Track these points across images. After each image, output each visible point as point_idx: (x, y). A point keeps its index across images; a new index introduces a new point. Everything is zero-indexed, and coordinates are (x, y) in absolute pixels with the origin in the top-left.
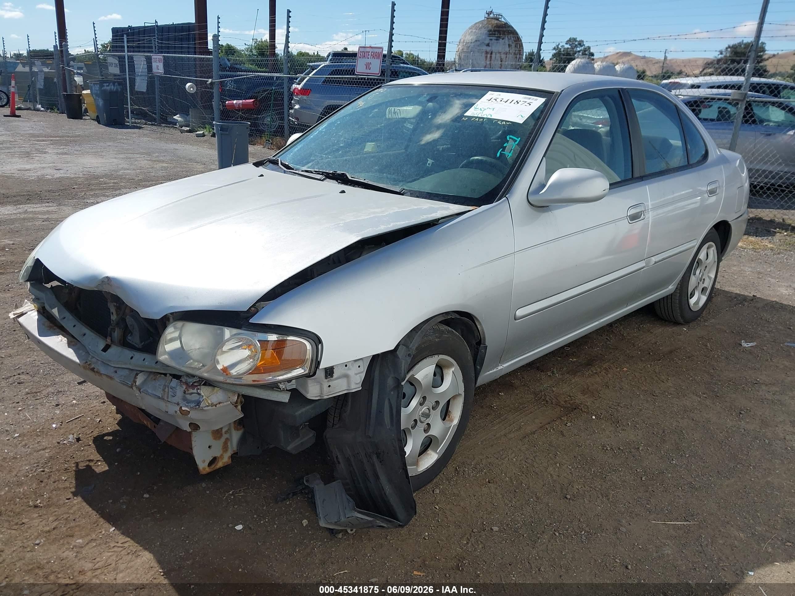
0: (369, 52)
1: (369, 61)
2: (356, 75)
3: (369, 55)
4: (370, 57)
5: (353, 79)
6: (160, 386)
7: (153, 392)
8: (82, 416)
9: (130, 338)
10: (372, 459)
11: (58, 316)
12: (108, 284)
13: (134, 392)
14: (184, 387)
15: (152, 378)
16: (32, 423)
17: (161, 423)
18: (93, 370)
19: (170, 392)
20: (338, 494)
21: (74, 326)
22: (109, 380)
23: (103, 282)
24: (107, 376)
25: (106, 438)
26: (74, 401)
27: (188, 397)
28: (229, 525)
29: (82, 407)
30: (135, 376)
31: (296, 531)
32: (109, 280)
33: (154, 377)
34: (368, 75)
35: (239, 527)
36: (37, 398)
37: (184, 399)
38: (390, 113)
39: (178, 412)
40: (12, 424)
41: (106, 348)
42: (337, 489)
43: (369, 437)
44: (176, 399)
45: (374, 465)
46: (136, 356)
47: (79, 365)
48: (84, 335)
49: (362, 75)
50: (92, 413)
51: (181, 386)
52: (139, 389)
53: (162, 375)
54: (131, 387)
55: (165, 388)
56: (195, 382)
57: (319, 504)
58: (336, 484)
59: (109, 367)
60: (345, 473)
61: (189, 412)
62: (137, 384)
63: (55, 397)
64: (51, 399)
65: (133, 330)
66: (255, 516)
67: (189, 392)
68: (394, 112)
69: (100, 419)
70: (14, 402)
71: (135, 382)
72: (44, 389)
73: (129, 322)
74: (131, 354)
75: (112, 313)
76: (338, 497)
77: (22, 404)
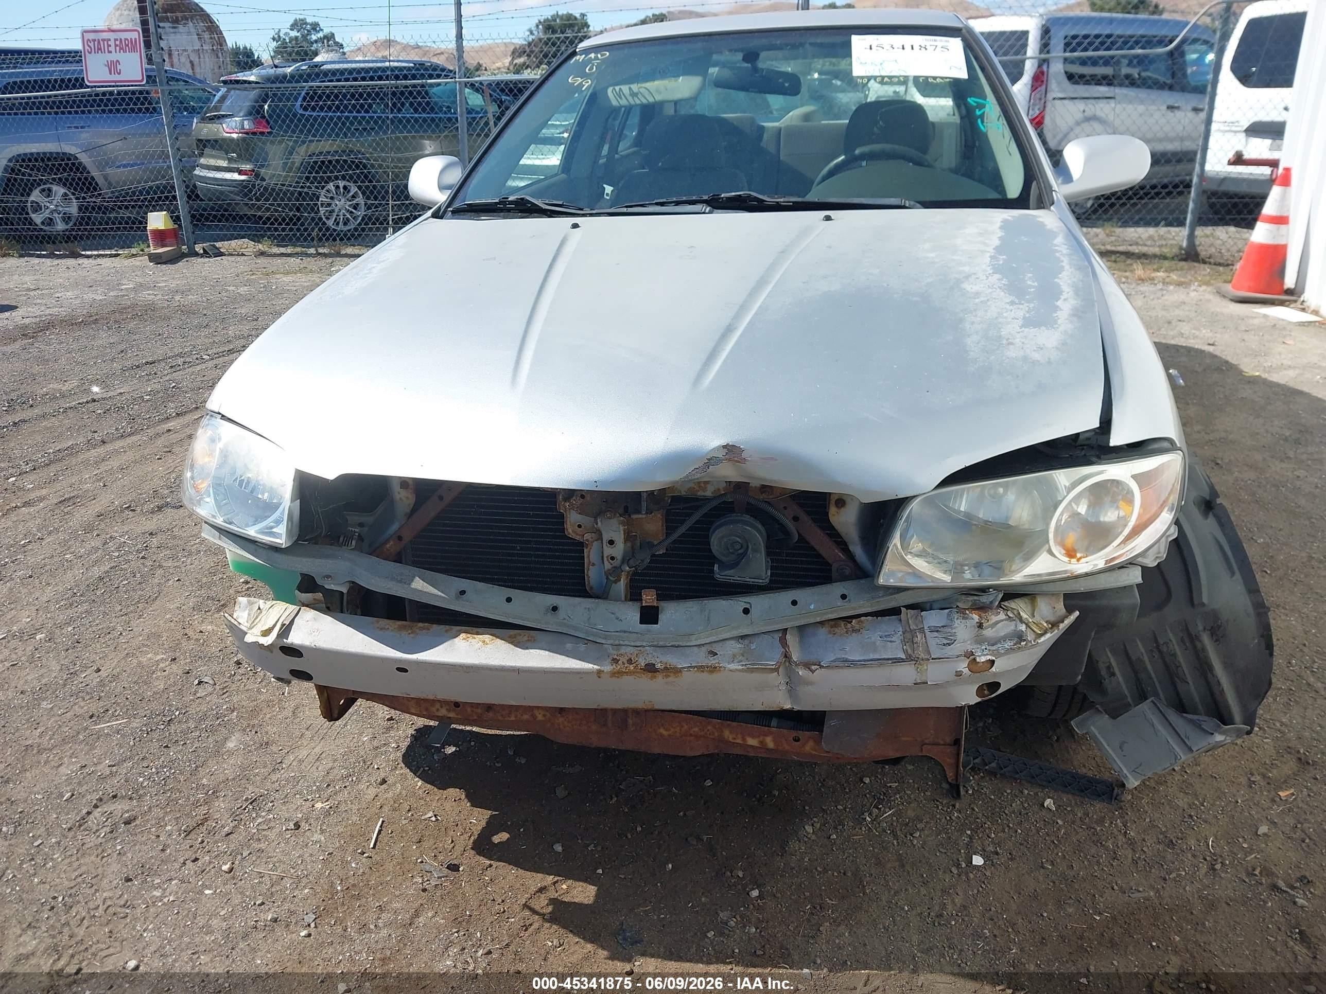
0: (109, 40)
1: (114, 57)
3: (109, 46)
4: (111, 49)
6: (886, 637)
7: (871, 656)
8: (383, 822)
9: (726, 573)
10: (1200, 641)
11: (440, 593)
12: (730, 460)
13: (778, 679)
14: (976, 617)
15: (830, 632)
16: (304, 881)
17: (830, 725)
18: (651, 669)
19: (933, 641)
20: (1155, 722)
21: (509, 600)
22: (705, 675)
23: (711, 461)
24: (701, 668)
25: (496, 839)
26: (319, 805)
27: (988, 633)
28: (958, 866)
29: (355, 808)
30: (783, 642)
31: (1060, 822)
32: (732, 451)
33: (836, 630)
34: (117, 86)
35: (978, 860)
36: (224, 834)
37: (979, 640)
38: (621, 98)
39: (966, 671)
40: (263, 903)
41: (649, 616)
42: (1150, 715)
43: (1203, 605)
44: (958, 648)
45: (1204, 649)
46: (759, 603)
47: (599, 672)
48: (555, 609)
49: (102, 87)
50: (395, 810)
51: (966, 618)
52: (807, 666)
53: (863, 618)
54: (776, 670)
55: (914, 636)
56: (995, 600)
57: (1114, 756)
58: (1145, 706)
59: (688, 650)
60: (1124, 687)
61: (993, 662)
62: (795, 658)
63: (263, 814)
64: (260, 820)
65: (740, 551)
66: (969, 832)
67: (991, 622)
68: (631, 95)
69: (430, 814)
70: (184, 863)
71: (787, 656)
72: (203, 810)
73: (725, 540)
74: (739, 604)
75: (611, 542)
76: (1159, 727)
77: (207, 858)
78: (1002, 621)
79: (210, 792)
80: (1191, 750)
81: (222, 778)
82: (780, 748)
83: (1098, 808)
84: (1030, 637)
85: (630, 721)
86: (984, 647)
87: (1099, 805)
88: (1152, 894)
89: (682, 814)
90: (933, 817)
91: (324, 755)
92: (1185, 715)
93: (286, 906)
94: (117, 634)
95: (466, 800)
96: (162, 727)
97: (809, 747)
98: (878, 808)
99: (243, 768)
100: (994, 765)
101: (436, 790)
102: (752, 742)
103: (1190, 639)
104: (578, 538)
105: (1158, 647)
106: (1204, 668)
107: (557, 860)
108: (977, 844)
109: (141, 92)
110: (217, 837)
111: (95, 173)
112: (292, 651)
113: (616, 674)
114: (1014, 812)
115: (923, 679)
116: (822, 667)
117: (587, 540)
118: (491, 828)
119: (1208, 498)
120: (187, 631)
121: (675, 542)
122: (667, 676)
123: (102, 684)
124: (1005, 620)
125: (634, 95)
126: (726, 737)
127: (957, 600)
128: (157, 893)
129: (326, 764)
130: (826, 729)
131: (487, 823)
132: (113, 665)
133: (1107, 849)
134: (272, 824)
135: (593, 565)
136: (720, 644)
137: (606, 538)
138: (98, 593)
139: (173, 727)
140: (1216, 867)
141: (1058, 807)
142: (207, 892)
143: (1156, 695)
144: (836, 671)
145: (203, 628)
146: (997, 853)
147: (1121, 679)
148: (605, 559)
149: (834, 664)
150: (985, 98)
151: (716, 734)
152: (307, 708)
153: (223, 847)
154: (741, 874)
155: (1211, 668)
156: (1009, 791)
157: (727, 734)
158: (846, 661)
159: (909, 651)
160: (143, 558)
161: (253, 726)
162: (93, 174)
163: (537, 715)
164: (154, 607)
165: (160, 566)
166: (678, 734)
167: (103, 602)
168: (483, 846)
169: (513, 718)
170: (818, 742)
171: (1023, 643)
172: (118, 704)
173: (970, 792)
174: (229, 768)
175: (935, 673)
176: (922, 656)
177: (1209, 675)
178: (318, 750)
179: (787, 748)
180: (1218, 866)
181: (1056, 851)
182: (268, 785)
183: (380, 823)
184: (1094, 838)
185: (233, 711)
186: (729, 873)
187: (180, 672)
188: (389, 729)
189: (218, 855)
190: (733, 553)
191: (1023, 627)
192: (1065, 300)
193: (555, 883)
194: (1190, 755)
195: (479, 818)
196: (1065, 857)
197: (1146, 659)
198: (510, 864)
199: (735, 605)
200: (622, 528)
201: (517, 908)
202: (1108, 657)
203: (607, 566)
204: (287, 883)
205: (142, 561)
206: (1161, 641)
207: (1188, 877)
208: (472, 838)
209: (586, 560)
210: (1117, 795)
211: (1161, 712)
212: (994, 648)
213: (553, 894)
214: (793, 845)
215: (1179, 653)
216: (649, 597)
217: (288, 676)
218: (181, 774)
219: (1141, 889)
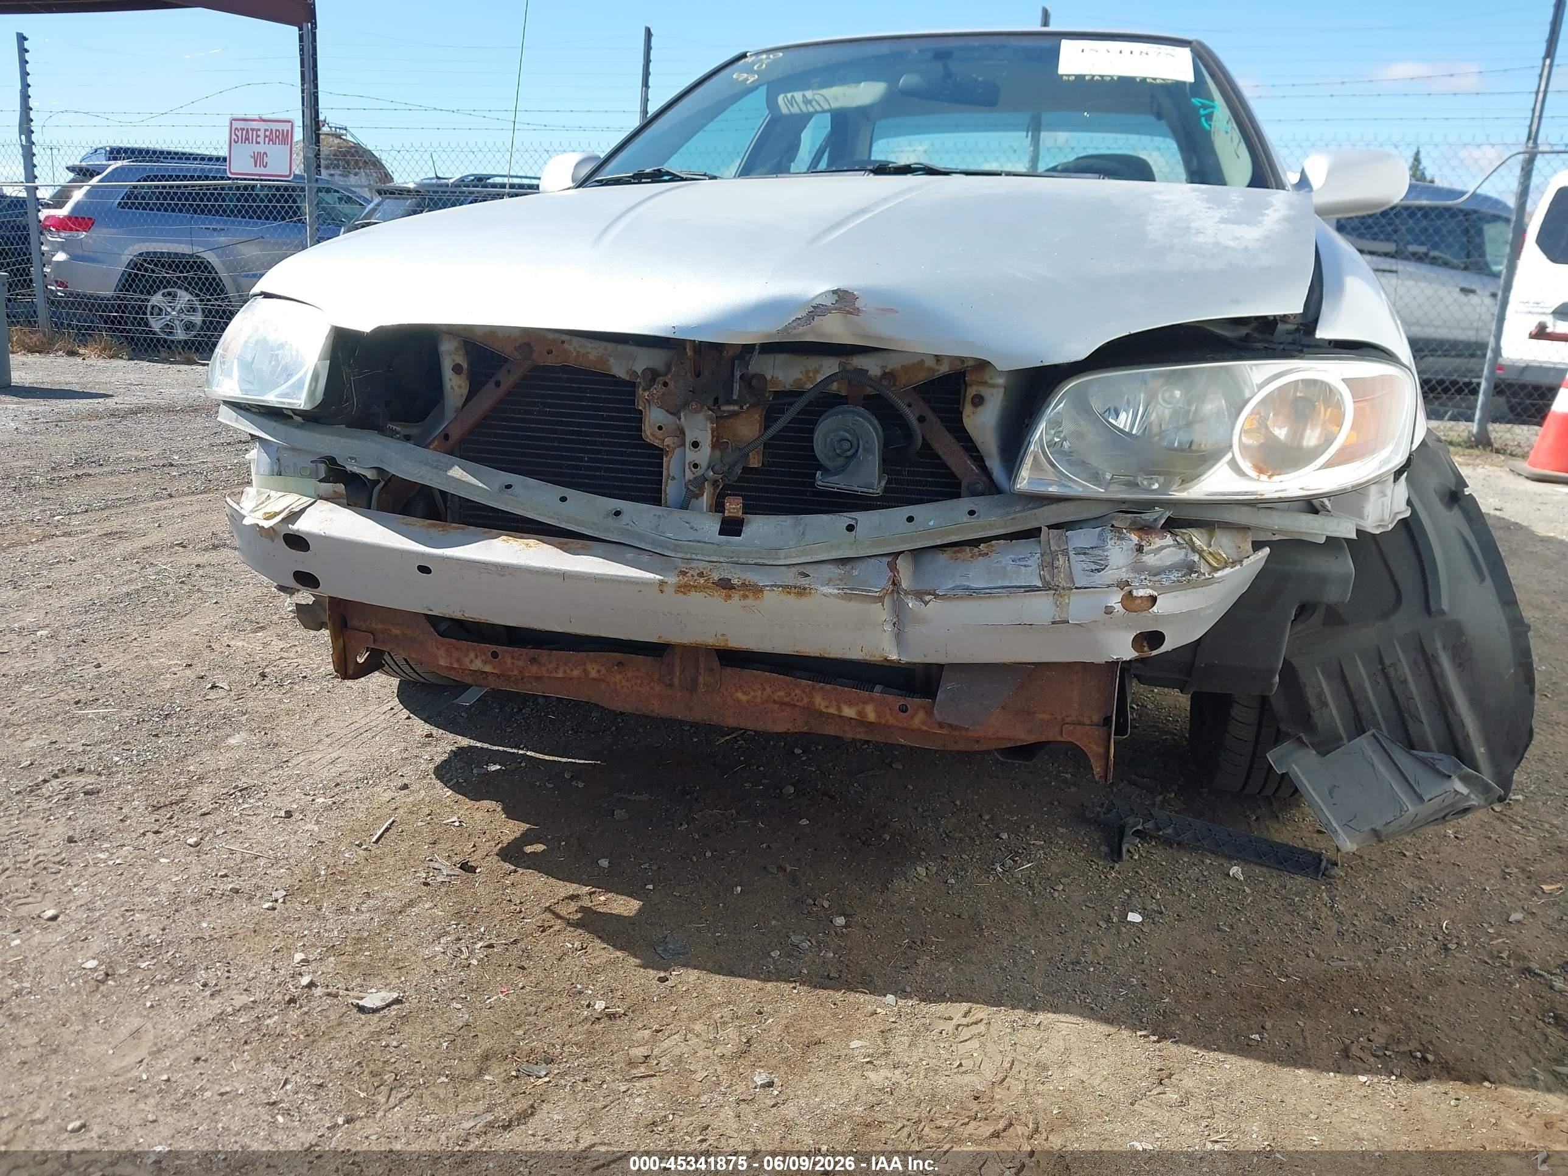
0: (259, 130)
1: (261, 148)
2: (229, 179)
3: (258, 136)
4: (260, 139)
5: (223, 189)
6: (1021, 562)
7: (1000, 584)
8: (393, 822)
9: (830, 479)
10: (1439, 664)
11: (481, 485)
12: (840, 310)
13: (882, 613)
14: (1135, 538)
15: (951, 558)
16: (282, 862)
17: (947, 687)
18: (725, 585)
19: (1079, 564)
20: (1376, 761)
21: (563, 499)
22: (791, 599)
23: (816, 310)
24: (787, 589)
25: (529, 849)
26: (320, 800)
27: (1150, 559)
28: (1109, 920)
29: (363, 807)
30: (893, 567)
31: (1248, 890)
32: (844, 300)
33: (959, 555)
34: (261, 180)
35: (1134, 917)
36: (199, 812)
37: (1138, 568)
38: (792, 105)
39: (1118, 607)
40: (226, 876)
41: (731, 527)
42: (1369, 752)
43: (1442, 613)
44: (1111, 575)
45: (1443, 676)
46: (866, 520)
47: (662, 583)
48: (618, 513)
49: (245, 179)
50: (411, 813)
51: (1123, 539)
52: (919, 595)
53: (993, 542)
54: (880, 599)
55: (1054, 558)
56: (1161, 517)
57: (1319, 802)
58: (1363, 742)
59: (774, 570)
60: (1339, 724)
61: (1153, 600)
62: (904, 585)
63: (252, 801)
64: (246, 806)
65: (849, 453)
66: (1127, 891)
67: (1153, 547)
68: (804, 102)
69: (455, 818)
70: (144, 834)
71: (895, 583)
72: (182, 792)
73: (832, 435)
74: (843, 520)
75: (695, 445)
76: (1382, 769)
77: (174, 832)
78: (1169, 546)
79: (195, 778)
80: (1421, 799)
81: (213, 766)
82: (883, 721)
83: (1298, 881)
84: (1204, 568)
85: (701, 680)
86: (1143, 577)
87: (1299, 879)
88: (1359, 964)
89: (764, 845)
90: (1083, 874)
91: (340, 760)
92: (1415, 752)
93: (254, 881)
94: (129, 639)
95: (502, 812)
96: (157, 719)
97: (918, 720)
98: (1013, 861)
99: (240, 761)
100: (1170, 831)
101: (467, 800)
102: (849, 712)
103: (1427, 662)
104: (656, 443)
105: (1383, 670)
106: (1442, 703)
107: (599, 875)
108: (1136, 900)
109: (286, 189)
110: (190, 815)
111: (223, 274)
112: (297, 542)
113: (683, 589)
114: (1189, 878)
115: (1064, 616)
116: (936, 596)
117: (668, 446)
118: (526, 838)
119: (1453, 488)
120: (212, 645)
121: (772, 438)
122: (745, 597)
123: (99, 677)
124: (1174, 546)
125: (807, 102)
126: (817, 704)
127: (1113, 518)
128: (102, 856)
129: (340, 767)
130: (940, 695)
131: (522, 835)
132: (116, 664)
133: (1306, 918)
134: (260, 811)
135: (673, 478)
136: (815, 567)
137: (690, 438)
138: (122, 605)
139: (169, 721)
140: (1449, 946)
141: (1248, 877)
142: (162, 860)
143: (1377, 726)
144: (955, 603)
145: (232, 643)
146: (1161, 913)
147: (1334, 712)
148: (687, 466)
149: (952, 592)
150: (1213, 100)
151: (806, 701)
152: (333, 720)
153: (194, 824)
154: (826, 904)
155: (1452, 704)
156: (1186, 859)
157: (820, 702)
158: (968, 588)
159: (1048, 578)
160: (182, 582)
161: (264, 729)
162: (220, 275)
163: (591, 670)
164: (181, 622)
165: (199, 590)
166: (759, 700)
167: (125, 613)
168: (512, 853)
169: (560, 675)
170: (929, 713)
171: (1194, 575)
172: (112, 696)
173: (1136, 857)
174: (224, 760)
175: (1079, 607)
176: (1064, 584)
177: (1450, 713)
178: (335, 755)
179: (891, 720)
180: (1452, 946)
181: (1237, 917)
182: (266, 779)
183: (391, 821)
184: (1291, 908)
185: (245, 714)
186: (811, 901)
187: (193, 677)
188: (425, 745)
189: (187, 831)
190: (839, 455)
191: (1196, 558)
192: (1275, 210)
193: (591, 894)
194: (1420, 807)
195: (513, 830)
196: (1249, 922)
197: (1367, 685)
198: (539, 872)
199: (839, 521)
200: (709, 425)
201: (537, 909)
202: (1318, 680)
203: (689, 475)
204: (262, 862)
205: (180, 585)
206: (1387, 662)
207: (1410, 953)
208: (500, 845)
209: (664, 473)
210: (1326, 869)
211: (1385, 750)
212: (1156, 578)
213: (586, 903)
214: (898, 883)
215: (1410, 678)
216: (733, 507)
217: (292, 583)
218: (166, 758)
219: (1345, 958)
